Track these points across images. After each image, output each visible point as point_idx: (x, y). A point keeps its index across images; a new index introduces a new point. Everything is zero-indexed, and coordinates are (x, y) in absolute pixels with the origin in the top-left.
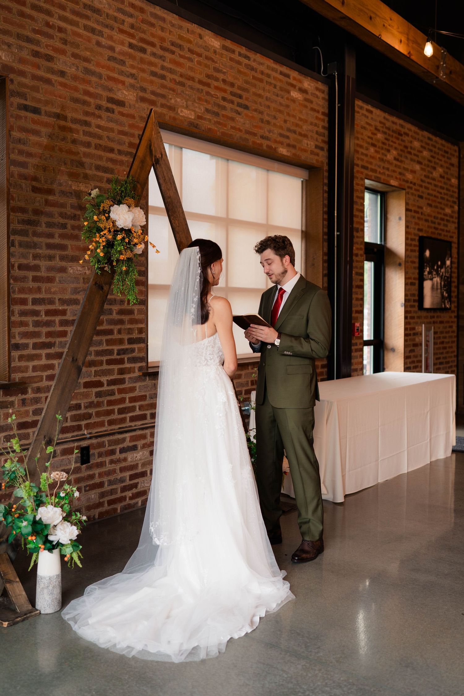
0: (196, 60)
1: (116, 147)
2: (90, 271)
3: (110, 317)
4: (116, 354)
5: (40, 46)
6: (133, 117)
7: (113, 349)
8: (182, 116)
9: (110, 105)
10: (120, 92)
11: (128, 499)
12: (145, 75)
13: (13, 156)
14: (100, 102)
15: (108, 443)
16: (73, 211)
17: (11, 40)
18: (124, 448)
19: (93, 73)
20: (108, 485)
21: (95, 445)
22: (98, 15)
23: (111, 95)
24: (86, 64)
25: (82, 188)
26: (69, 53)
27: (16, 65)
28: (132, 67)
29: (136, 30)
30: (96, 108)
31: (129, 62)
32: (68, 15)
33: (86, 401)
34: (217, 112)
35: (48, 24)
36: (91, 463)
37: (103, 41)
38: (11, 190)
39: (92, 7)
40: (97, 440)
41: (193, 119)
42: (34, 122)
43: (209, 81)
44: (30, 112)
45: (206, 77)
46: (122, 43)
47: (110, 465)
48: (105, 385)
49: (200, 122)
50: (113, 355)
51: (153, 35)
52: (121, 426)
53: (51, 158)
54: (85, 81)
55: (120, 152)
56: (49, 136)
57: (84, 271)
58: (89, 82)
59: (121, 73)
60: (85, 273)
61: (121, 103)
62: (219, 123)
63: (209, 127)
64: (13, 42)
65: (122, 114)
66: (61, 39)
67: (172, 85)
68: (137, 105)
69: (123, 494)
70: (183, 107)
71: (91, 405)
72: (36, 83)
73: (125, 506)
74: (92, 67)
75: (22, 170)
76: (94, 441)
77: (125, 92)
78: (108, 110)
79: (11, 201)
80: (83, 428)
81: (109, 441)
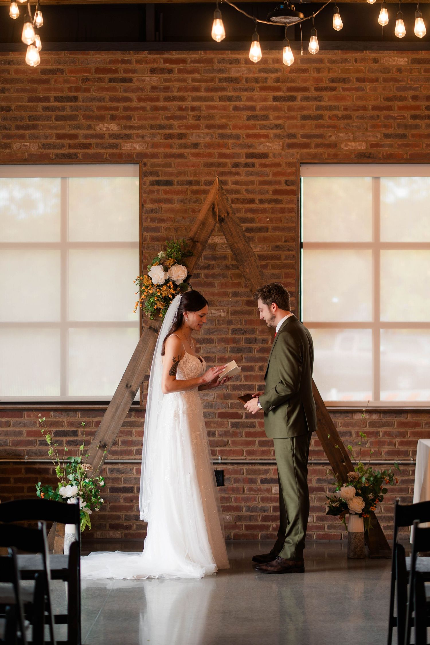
0: (368, 87)
1: (257, 197)
2: (225, 314)
3: (250, 355)
4: (256, 389)
5: (172, 129)
6: (279, 165)
7: (253, 385)
8: (347, 150)
9: (249, 161)
10: (262, 146)
11: (271, 529)
12: (294, 122)
13: (145, 224)
14: (237, 160)
15: (247, 471)
16: (206, 262)
17: (145, 132)
18: (266, 479)
19: (229, 136)
20: (246, 511)
21: (230, 471)
22: (236, 83)
23: (251, 151)
24: (221, 131)
25: (216, 241)
26: (203, 126)
27: (150, 151)
28: (278, 118)
29: (282, 83)
30: (233, 167)
31: (272, 114)
32: (202, 94)
33: (221, 429)
34: (404, 134)
35: (181, 109)
36: (225, 486)
37: (241, 104)
38: (144, 251)
39: (229, 78)
40: (233, 467)
41: (364, 150)
42: (166, 192)
43: (390, 103)
44: (162, 186)
45: (385, 100)
46: (265, 100)
47: (248, 493)
48: (244, 418)
49: (374, 151)
50: (253, 390)
51: (305, 81)
52: (263, 458)
53: (183, 220)
54: (219, 146)
55: (261, 201)
56: (181, 201)
57: (219, 314)
58: (225, 146)
59: (264, 127)
60: (220, 315)
61: (264, 156)
62: (407, 145)
63: (389, 153)
64: (146, 133)
65: (265, 166)
66: (194, 117)
67: (331, 122)
68: (283, 153)
69: (266, 523)
70: (349, 140)
71: (226, 434)
72: (168, 160)
73: (267, 535)
74: (228, 131)
75: (154, 234)
76: (230, 467)
77: (268, 144)
78: (247, 165)
79: (144, 261)
80: (217, 454)
81: (247, 470)
